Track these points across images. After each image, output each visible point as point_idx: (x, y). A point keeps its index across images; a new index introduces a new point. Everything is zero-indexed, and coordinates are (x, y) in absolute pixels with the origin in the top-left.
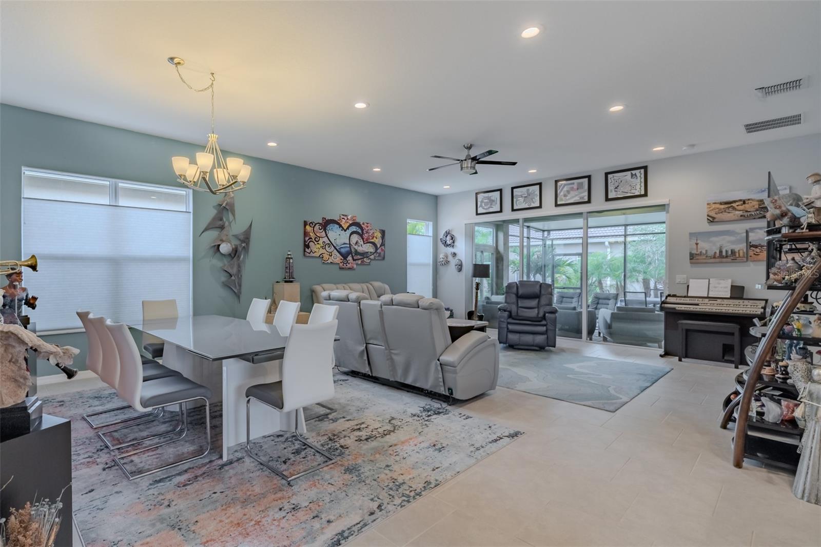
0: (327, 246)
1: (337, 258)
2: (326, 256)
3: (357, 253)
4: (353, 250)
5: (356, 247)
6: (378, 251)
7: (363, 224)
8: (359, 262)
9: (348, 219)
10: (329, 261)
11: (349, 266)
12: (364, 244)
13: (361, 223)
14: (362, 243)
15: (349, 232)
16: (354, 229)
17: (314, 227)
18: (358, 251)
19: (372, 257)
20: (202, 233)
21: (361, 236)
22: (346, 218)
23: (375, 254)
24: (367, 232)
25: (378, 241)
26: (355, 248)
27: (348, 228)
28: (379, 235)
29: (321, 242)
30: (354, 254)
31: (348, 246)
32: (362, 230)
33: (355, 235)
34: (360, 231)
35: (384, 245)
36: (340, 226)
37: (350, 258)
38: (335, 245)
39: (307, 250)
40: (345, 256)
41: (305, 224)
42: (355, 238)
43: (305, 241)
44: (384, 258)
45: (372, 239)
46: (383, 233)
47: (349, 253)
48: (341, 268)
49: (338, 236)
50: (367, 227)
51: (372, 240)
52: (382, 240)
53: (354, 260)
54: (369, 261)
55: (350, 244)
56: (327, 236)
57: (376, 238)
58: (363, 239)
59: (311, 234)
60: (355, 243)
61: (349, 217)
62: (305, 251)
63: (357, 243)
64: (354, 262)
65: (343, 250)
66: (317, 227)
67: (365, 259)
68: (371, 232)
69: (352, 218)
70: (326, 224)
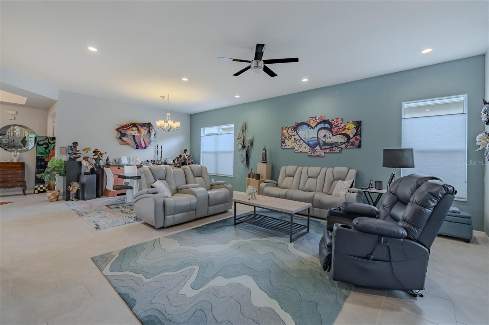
0: (297, 141)
1: (307, 149)
2: (297, 148)
3: (325, 144)
4: (321, 142)
5: (324, 139)
6: (351, 141)
7: (332, 120)
8: (328, 151)
9: (316, 119)
10: (299, 151)
11: (316, 154)
12: (333, 136)
13: (330, 120)
14: (331, 135)
15: (316, 129)
16: (322, 125)
17: (288, 130)
18: (326, 142)
19: (343, 146)
20: (237, 140)
21: (330, 130)
22: (314, 119)
23: (346, 144)
24: (336, 126)
25: (351, 133)
26: (323, 141)
27: (316, 126)
28: (353, 126)
29: (293, 139)
30: (321, 145)
31: (317, 139)
32: (331, 124)
33: (323, 130)
34: (329, 126)
35: (360, 135)
36: (309, 125)
37: (318, 148)
38: (304, 140)
39: (283, 144)
40: (313, 147)
41: (283, 129)
42: (323, 133)
43: (282, 139)
44: (359, 146)
45: (344, 130)
46: (358, 124)
47: (318, 144)
48: (310, 156)
49: (306, 133)
50: (337, 122)
51: (343, 132)
52: (357, 130)
53: (321, 149)
54: (339, 149)
55: (318, 138)
56: (297, 134)
57: (349, 130)
58: (332, 132)
59: (286, 134)
60: (322, 136)
61: (317, 118)
62: (282, 145)
63: (325, 136)
64: (322, 151)
65: (311, 143)
66: (290, 129)
67: (334, 149)
68: (342, 125)
69: (320, 118)
70: (296, 128)
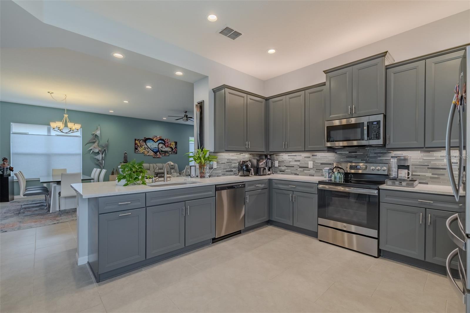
0: (146, 149)
1: (152, 153)
2: (146, 153)
3: (162, 151)
4: (160, 150)
5: (162, 149)
6: (173, 150)
7: (165, 139)
8: (163, 155)
9: (157, 138)
10: (148, 155)
11: (157, 156)
12: (166, 147)
13: (164, 139)
14: (165, 147)
15: (157, 143)
16: (160, 141)
17: (140, 141)
18: (163, 150)
19: (170, 153)
20: (86, 144)
21: (164, 144)
22: (156, 137)
23: (172, 152)
24: (167, 143)
25: (173, 147)
26: (161, 149)
27: (157, 141)
28: (174, 144)
29: (143, 147)
30: (160, 152)
31: (157, 148)
32: (165, 142)
33: (161, 144)
34: (164, 142)
35: (177, 148)
36: (153, 141)
37: (158, 153)
38: (150, 148)
39: (136, 150)
40: (156, 153)
41: (136, 140)
42: (161, 145)
43: (135, 147)
44: (176, 153)
45: (170, 145)
46: (176, 143)
47: (158, 151)
48: (154, 157)
49: (152, 145)
50: (167, 141)
51: (170, 146)
52: (176, 146)
53: (160, 154)
54: (169, 154)
55: (158, 148)
56: (146, 144)
57: (172, 145)
58: (165, 146)
59: (138, 144)
60: (161, 147)
61: (158, 137)
62: (135, 151)
63: (162, 147)
64: (161, 155)
65: (154, 150)
66: (141, 141)
67: (166, 154)
68: (170, 143)
69: (159, 137)
70: (146, 140)
